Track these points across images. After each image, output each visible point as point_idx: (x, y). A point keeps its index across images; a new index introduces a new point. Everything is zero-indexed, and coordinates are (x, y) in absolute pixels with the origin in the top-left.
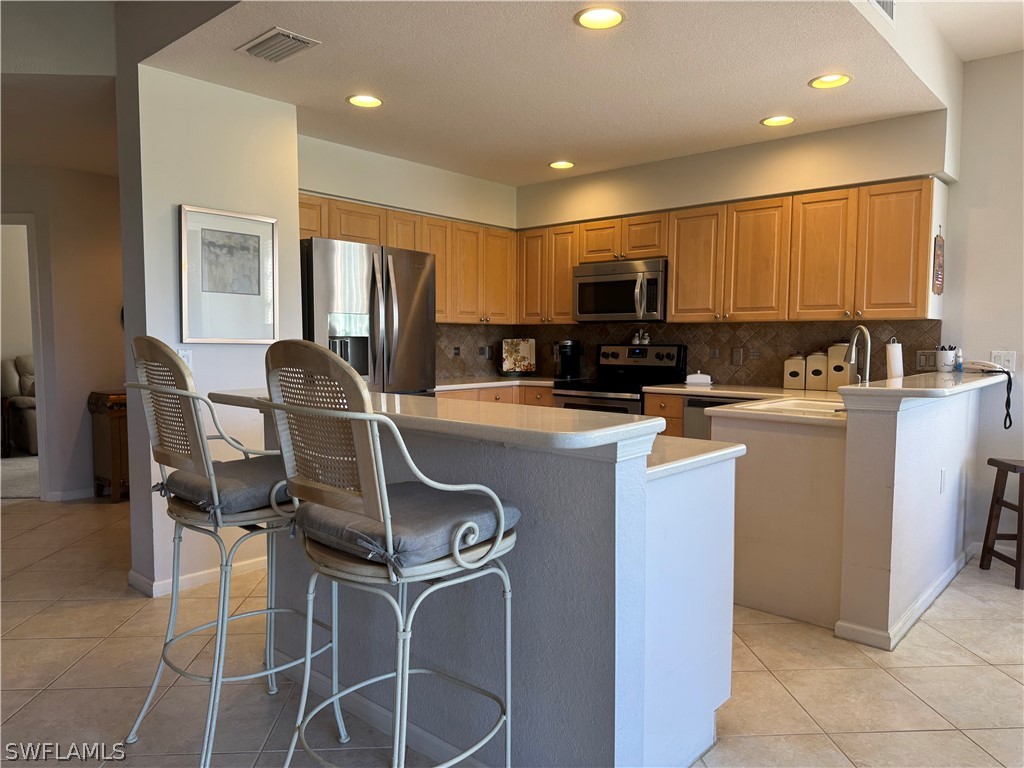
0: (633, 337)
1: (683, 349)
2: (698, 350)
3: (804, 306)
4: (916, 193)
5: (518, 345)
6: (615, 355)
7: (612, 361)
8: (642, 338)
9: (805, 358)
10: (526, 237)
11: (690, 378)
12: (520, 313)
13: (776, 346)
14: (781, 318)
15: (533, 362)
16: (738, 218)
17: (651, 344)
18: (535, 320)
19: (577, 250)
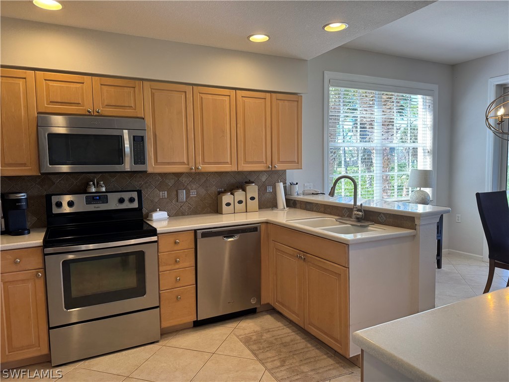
0: (89, 186)
3: (246, 162)
4: (296, 103)
6: (71, 203)
9: (232, 194)
13: (207, 187)
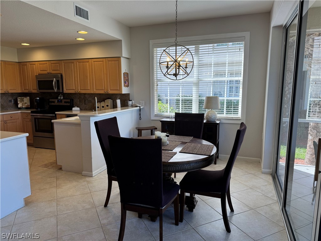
0: (58, 96)
1: (72, 100)
2: (76, 101)
3: (96, 90)
4: (117, 61)
5: (23, 99)
6: (54, 102)
7: (53, 104)
8: (61, 97)
9: (100, 103)
10: (22, 65)
11: (73, 109)
12: (22, 89)
14: (91, 93)
15: (29, 104)
16: (79, 64)
17: (64, 99)
18: (26, 91)
19: (37, 70)
